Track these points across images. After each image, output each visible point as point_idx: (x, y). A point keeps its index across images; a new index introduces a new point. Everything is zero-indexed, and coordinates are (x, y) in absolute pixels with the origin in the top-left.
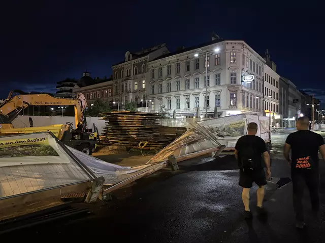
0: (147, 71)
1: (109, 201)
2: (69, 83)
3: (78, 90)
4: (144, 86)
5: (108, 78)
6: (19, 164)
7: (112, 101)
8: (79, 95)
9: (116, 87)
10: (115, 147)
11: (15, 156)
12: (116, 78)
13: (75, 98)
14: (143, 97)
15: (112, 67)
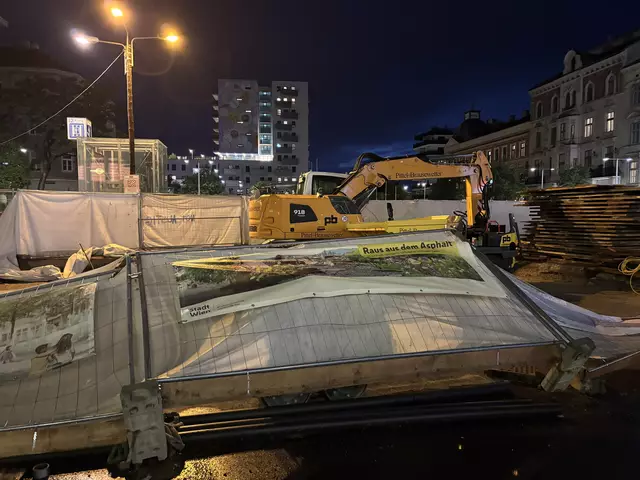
0: (619, 90)
1: (597, 396)
2: (436, 137)
3: (455, 148)
4: (610, 126)
5: (518, 117)
6: (416, 290)
7: (528, 166)
8: (475, 156)
9: (539, 134)
10: (555, 267)
11: (408, 276)
12: (539, 116)
13: (466, 162)
14: (606, 152)
15: (530, 92)
